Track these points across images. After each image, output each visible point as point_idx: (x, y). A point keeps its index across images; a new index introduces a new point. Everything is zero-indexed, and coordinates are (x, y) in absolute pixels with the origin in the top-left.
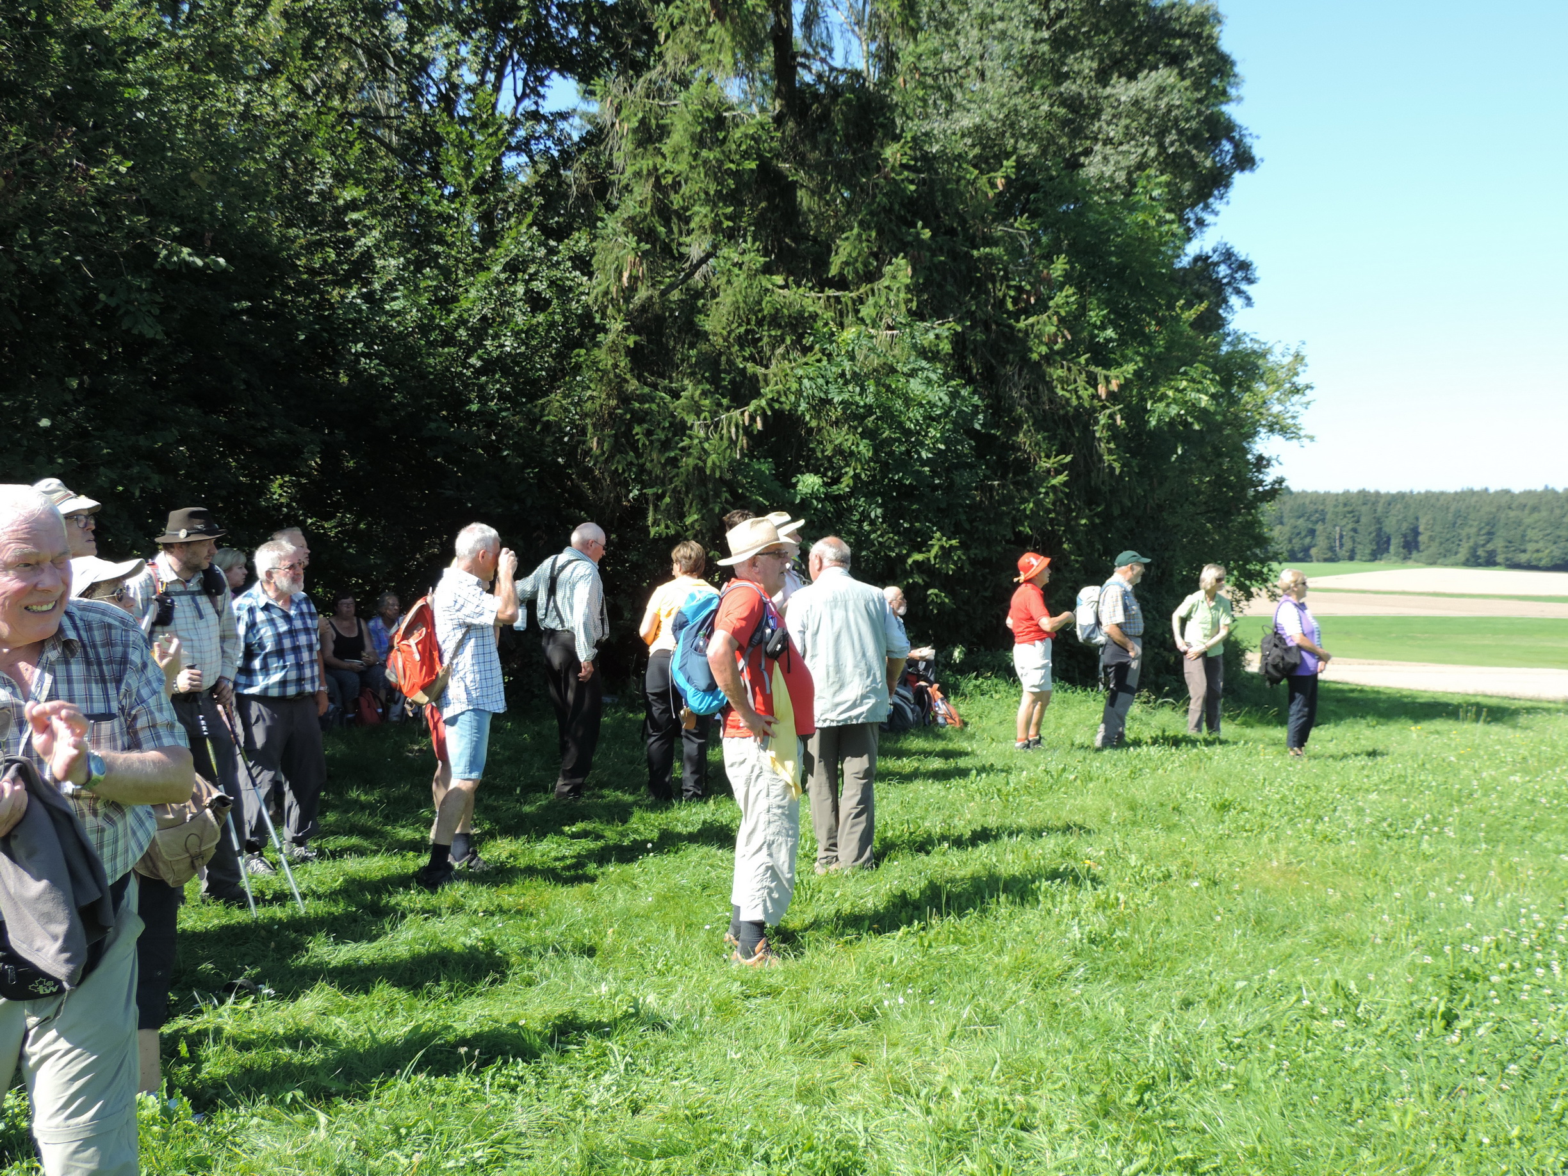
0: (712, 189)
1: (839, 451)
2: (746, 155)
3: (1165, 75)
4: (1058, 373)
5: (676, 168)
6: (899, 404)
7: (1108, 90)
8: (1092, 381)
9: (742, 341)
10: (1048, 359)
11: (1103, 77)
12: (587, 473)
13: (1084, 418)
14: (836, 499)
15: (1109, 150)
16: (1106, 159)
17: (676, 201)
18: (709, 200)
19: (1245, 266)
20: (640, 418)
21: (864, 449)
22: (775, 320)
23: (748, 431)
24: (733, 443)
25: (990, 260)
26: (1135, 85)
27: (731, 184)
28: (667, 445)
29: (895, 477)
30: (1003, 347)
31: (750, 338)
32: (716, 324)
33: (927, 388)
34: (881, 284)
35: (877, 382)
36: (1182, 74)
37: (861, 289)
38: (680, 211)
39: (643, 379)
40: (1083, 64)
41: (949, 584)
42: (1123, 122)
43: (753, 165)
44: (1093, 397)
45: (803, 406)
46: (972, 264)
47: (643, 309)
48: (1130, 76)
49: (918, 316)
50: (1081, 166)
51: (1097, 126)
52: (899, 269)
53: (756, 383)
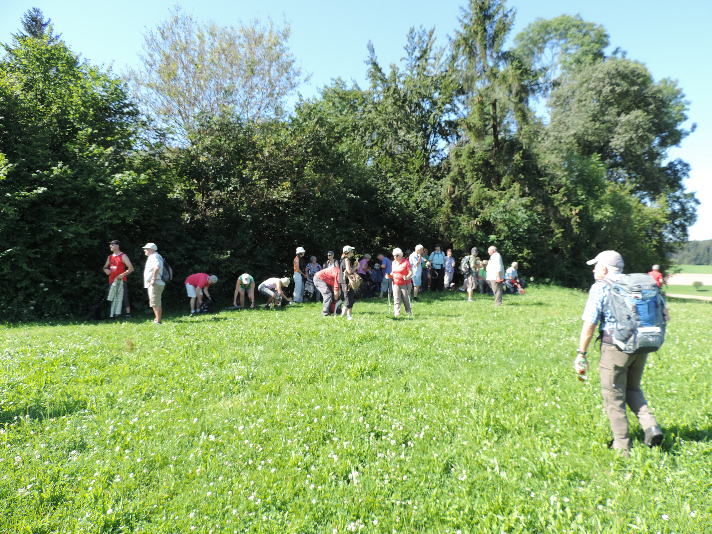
0: (472, 168)
1: (500, 230)
2: (479, 160)
3: (638, 112)
4: (562, 208)
5: (464, 164)
6: (515, 219)
7: (620, 118)
8: (571, 210)
9: (478, 204)
10: (560, 205)
11: (619, 114)
13: (569, 219)
14: (501, 241)
17: (464, 171)
18: (471, 171)
20: (452, 223)
21: (506, 229)
22: (486, 199)
24: (472, 228)
25: (544, 181)
26: (628, 116)
27: (476, 167)
28: (457, 229)
29: (514, 235)
30: (547, 202)
31: (480, 203)
32: (472, 200)
33: (522, 215)
34: (511, 189)
35: (510, 213)
36: (645, 111)
37: (507, 190)
38: (464, 174)
39: (454, 214)
40: (613, 110)
41: (529, 262)
42: (624, 127)
43: (481, 162)
44: (572, 214)
45: (491, 219)
46: (540, 182)
47: (456, 197)
48: (627, 114)
49: (522, 196)
50: (610, 142)
51: (616, 129)
52: (517, 186)
53: (479, 213)
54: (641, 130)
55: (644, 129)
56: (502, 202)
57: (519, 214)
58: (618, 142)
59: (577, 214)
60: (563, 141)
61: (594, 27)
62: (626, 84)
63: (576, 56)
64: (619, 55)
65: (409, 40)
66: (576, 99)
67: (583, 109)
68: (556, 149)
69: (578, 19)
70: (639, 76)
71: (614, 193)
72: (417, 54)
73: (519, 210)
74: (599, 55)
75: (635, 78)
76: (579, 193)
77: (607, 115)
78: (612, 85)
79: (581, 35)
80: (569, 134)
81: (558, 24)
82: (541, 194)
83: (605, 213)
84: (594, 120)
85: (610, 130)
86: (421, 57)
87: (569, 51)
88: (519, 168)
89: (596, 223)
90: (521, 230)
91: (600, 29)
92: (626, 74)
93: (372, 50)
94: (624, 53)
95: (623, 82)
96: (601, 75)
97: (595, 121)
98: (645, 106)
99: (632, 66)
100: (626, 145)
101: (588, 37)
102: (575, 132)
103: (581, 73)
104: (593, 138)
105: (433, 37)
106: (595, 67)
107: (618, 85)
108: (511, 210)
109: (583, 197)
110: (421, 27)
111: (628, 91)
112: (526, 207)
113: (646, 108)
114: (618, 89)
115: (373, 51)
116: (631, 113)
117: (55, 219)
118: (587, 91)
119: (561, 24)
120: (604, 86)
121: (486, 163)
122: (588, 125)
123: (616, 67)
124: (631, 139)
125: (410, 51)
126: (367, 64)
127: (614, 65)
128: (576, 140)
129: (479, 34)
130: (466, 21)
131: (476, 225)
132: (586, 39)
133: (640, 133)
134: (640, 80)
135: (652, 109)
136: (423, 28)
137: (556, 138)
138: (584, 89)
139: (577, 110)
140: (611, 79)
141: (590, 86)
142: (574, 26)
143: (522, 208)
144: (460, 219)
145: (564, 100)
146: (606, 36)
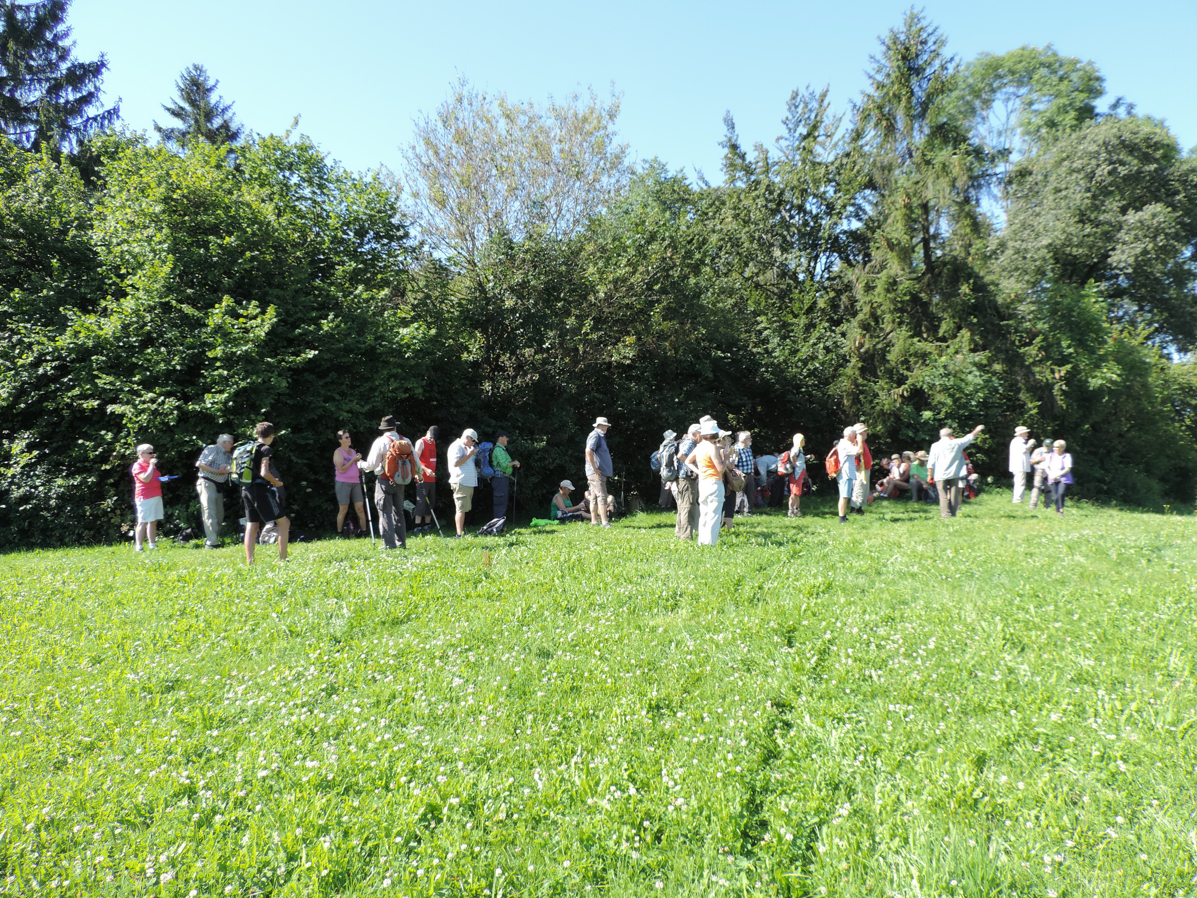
0: (892, 307)
1: (940, 403)
3: (1158, 207)
4: (1037, 369)
5: (879, 300)
6: (963, 385)
7: (1125, 218)
8: (1053, 372)
9: (903, 363)
10: (1034, 364)
11: (1124, 211)
13: (1049, 386)
14: (940, 420)
17: (879, 312)
18: (891, 312)
20: (862, 392)
21: (949, 401)
22: (916, 354)
24: (895, 401)
25: (1008, 326)
26: (1140, 213)
27: (899, 305)
28: (871, 402)
29: (961, 412)
30: (1013, 360)
31: (906, 362)
32: (893, 356)
33: (975, 378)
34: (958, 339)
35: (955, 376)
36: (1168, 204)
37: (950, 342)
38: (880, 316)
39: (864, 378)
40: (1113, 204)
41: (986, 452)
42: (1133, 233)
43: (908, 298)
44: (1054, 378)
45: (925, 386)
46: (1001, 328)
47: (866, 352)
48: (1138, 209)
49: (973, 351)
50: (1110, 256)
51: (1119, 236)
52: (965, 334)
53: (907, 378)
54: (1162, 237)
55: (1166, 234)
56: (943, 359)
57: (970, 378)
58: (1124, 257)
59: (1061, 379)
60: (1029, 256)
61: (1078, 66)
62: (1136, 162)
63: (1048, 114)
64: (1122, 111)
65: (789, 109)
66: (1050, 188)
67: (1063, 203)
68: (1017, 269)
69: (1050, 53)
70: (1157, 146)
71: (1120, 342)
72: (803, 130)
73: (970, 373)
74: (1086, 113)
75: (1150, 151)
76: (1064, 344)
77: (1105, 211)
78: (1111, 163)
79: (1055, 79)
80: (1039, 245)
81: (1016, 63)
82: (1003, 347)
83: (1109, 375)
84: (1081, 221)
85: (1108, 237)
86: (809, 135)
87: (1035, 107)
88: (969, 307)
89: (1094, 391)
90: (974, 403)
91: (1088, 68)
92: (1136, 144)
93: (731, 126)
94: (1131, 106)
95: (1130, 158)
96: (1093, 148)
97: (1084, 223)
98: (1168, 195)
99: (1146, 130)
100: (1136, 260)
101: (1066, 82)
102: (1050, 241)
103: (1060, 144)
104: (1081, 251)
105: (826, 103)
106: (1082, 133)
107: (1122, 163)
108: (956, 372)
109: (1071, 350)
110: (807, 87)
111: (1139, 172)
112: (980, 367)
113: (1169, 199)
114: (1123, 171)
115: (733, 127)
116: (1145, 208)
117: (323, 392)
118: (1070, 174)
119: (1021, 62)
120: (1098, 165)
121: (915, 298)
122: (1072, 229)
123: (1118, 134)
124: (1145, 252)
125: (790, 126)
126: (723, 147)
127: (1115, 130)
128: (1051, 254)
129: (904, 99)
130: (880, 77)
131: (902, 396)
132: (1064, 86)
133: (1161, 240)
134: (1159, 154)
135: (1180, 201)
136: (811, 90)
137: (1018, 252)
138: (1063, 170)
139: (1053, 205)
140: (1109, 152)
141: (1075, 165)
142: (1042, 64)
143: (974, 369)
144: (876, 388)
145: (1031, 189)
146: (1099, 79)
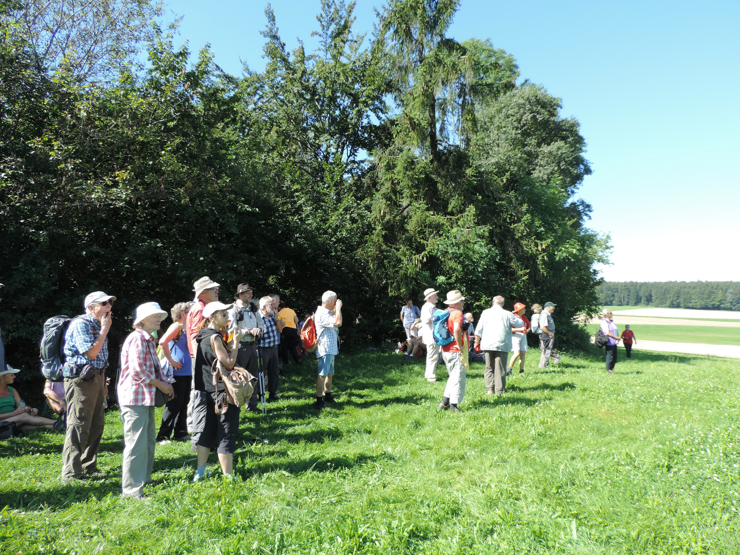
0: (410, 184)
1: (451, 268)
2: (421, 173)
3: (560, 143)
4: (524, 242)
5: (399, 177)
6: (471, 253)
7: (541, 149)
8: (536, 245)
9: (420, 233)
10: (521, 238)
11: (539, 145)
12: (369, 275)
13: (534, 257)
14: (450, 284)
15: (541, 168)
16: (540, 171)
17: (399, 188)
18: (409, 187)
19: (588, 206)
20: (386, 257)
21: (459, 267)
22: (430, 226)
23: (421, 262)
24: (416, 266)
25: (501, 205)
26: (550, 147)
27: (416, 182)
28: (395, 266)
29: (469, 277)
30: (506, 234)
31: (422, 232)
32: (411, 226)
33: (480, 248)
34: (465, 214)
35: (464, 246)
36: (566, 143)
37: (458, 216)
38: (400, 191)
39: (387, 245)
40: (533, 141)
42: (546, 159)
43: (423, 176)
44: (537, 250)
45: (439, 254)
46: (495, 207)
47: (389, 222)
48: (548, 144)
49: (477, 224)
50: (532, 174)
51: (537, 161)
52: (471, 209)
53: (424, 246)
54: (563, 163)
55: (566, 162)
56: (454, 230)
58: (540, 175)
59: (543, 251)
61: (505, 55)
62: (547, 113)
66: (495, 125)
69: (488, 44)
73: (476, 243)
74: (510, 86)
76: (537, 223)
77: (527, 145)
78: (532, 112)
82: (499, 223)
83: (571, 249)
85: (531, 161)
89: (558, 263)
90: (479, 270)
92: (546, 102)
93: (272, 18)
95: (543, 111)
96: (522, 101)
98: (564, 138)
100: (548, 178)
102: (496, 160)
104: (516, 168)
106: (511, 94)
108: (465, 242)
111: (547, 120)
112: (484, 238)
113: (566, 140)
115: (274, 20)
116: (553, 143)
118: (507, 118)
120: (525, 113)
121: (428, 178)
122: (509, 154)
125: (324, 23)
126: (265, 36)
128: (497, 169)
138: (502, 115)
140: (531, 105)
141: (510, 112)
143: (480, 239)
144: (398, 254)
146: (516, 66)
